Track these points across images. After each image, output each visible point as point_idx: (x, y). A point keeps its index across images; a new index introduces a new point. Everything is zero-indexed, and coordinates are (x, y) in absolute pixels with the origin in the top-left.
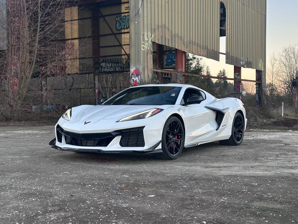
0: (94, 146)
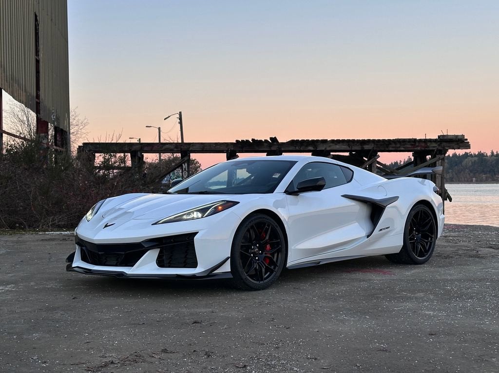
0: (116, 265)
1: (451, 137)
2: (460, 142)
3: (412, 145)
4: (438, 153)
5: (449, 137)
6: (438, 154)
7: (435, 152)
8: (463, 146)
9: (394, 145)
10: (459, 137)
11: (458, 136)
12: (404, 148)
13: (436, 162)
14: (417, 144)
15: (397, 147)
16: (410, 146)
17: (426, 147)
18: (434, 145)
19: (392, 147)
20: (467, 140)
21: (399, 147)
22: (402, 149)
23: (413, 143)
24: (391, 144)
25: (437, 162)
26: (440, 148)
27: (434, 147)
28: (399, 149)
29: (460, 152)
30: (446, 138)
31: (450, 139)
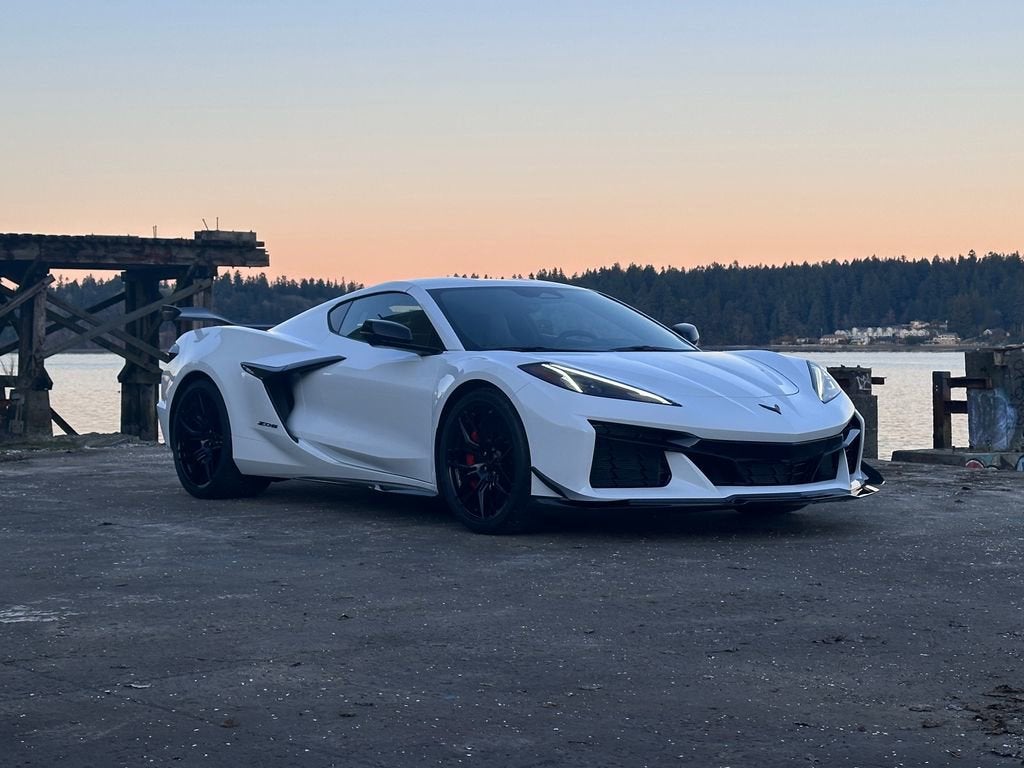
1: (227, 236)
2: (247, 249)
3: (135, 252)
4: (197, 275)
5: (221, 237)
6: (197, 278)
7: (188, 273)
8: (252, 260)
9: (90, 251)
10: (245, 238)
11: (240, 234)
12: (115, 259)
13: (192, 296)
14: (148, 251)
15: (99, 258)
16: (130, 256)
17: (170, 260)
18: (188, 253)
19: (87, 257)
20: (262, 244)
21: (104, 257)
22: (112, 261)
23: (137, 249)
24: (83, 248)
25: (195, 297)
26: (202, 263)
27: (187, 259)
28: (103, 262)
29: (248, 273)
30: (214, 238)
31: (225, 242)
